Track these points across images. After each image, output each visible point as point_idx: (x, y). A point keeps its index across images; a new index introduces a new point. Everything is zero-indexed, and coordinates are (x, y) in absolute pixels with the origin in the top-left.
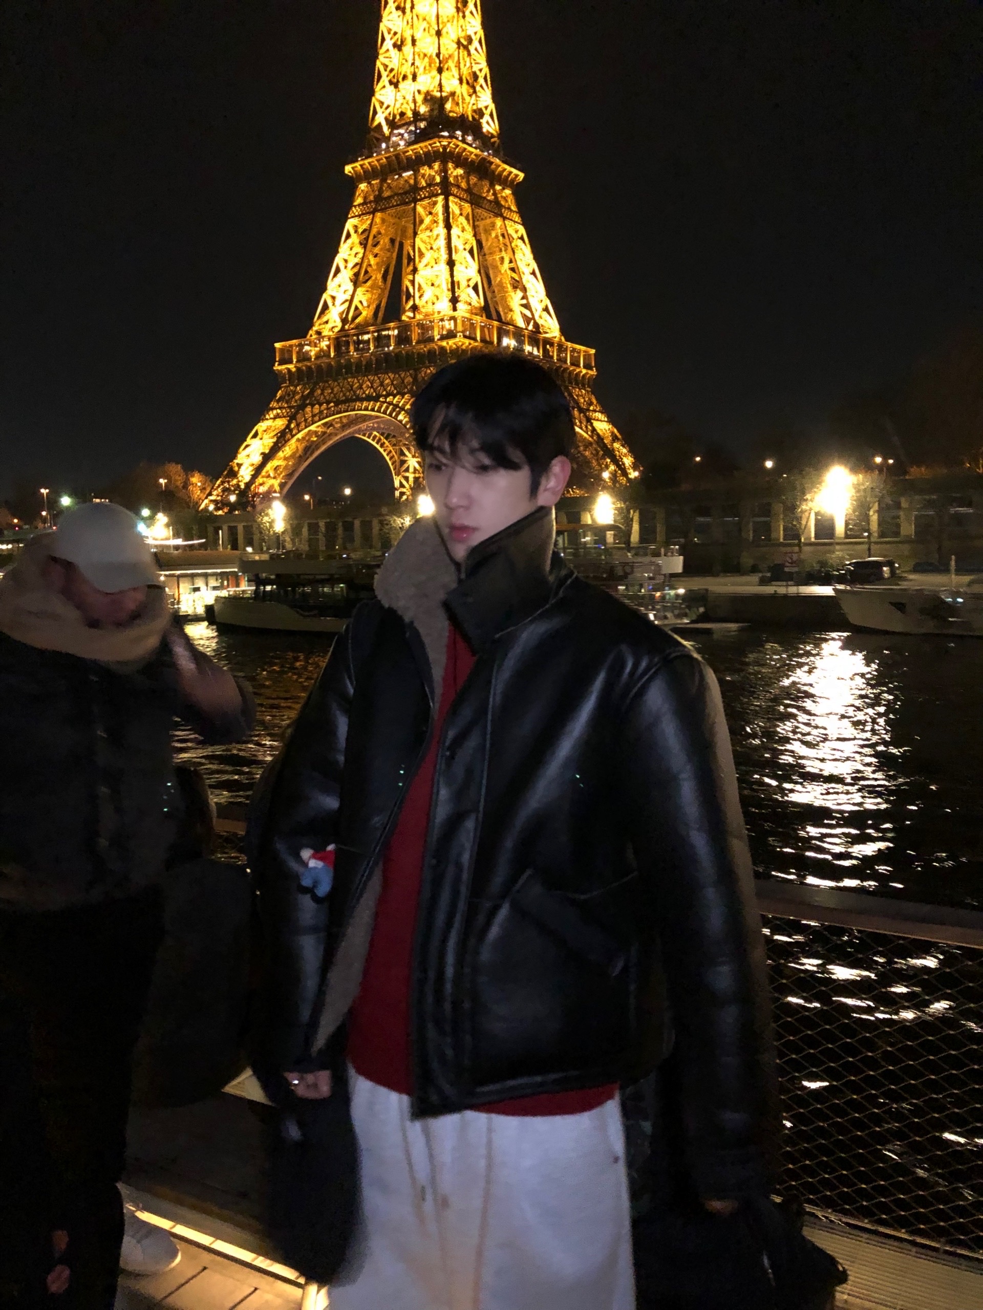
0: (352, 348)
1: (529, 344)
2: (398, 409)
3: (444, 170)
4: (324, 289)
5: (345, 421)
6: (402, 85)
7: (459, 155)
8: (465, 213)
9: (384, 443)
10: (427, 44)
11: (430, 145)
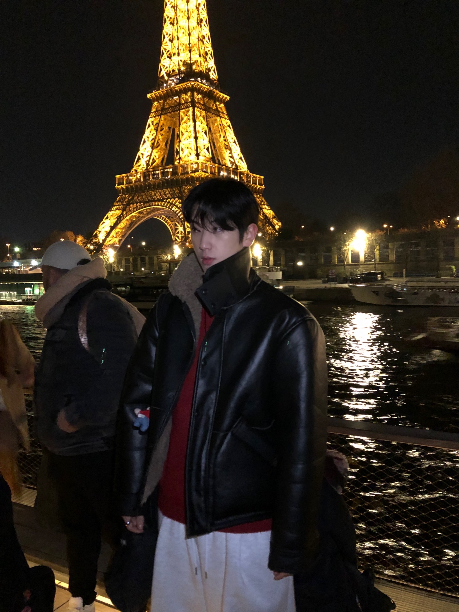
0: (151, 177)
1: (233, 174)
2: (172, 205)
3: (192, 95)
4: (138, 150)
5: (148, 210)
6: (173, 58)
7: (199, 89)
8: (202, 115)
9: (167, 221)
10: (184, 39)
11: (186, 84)
